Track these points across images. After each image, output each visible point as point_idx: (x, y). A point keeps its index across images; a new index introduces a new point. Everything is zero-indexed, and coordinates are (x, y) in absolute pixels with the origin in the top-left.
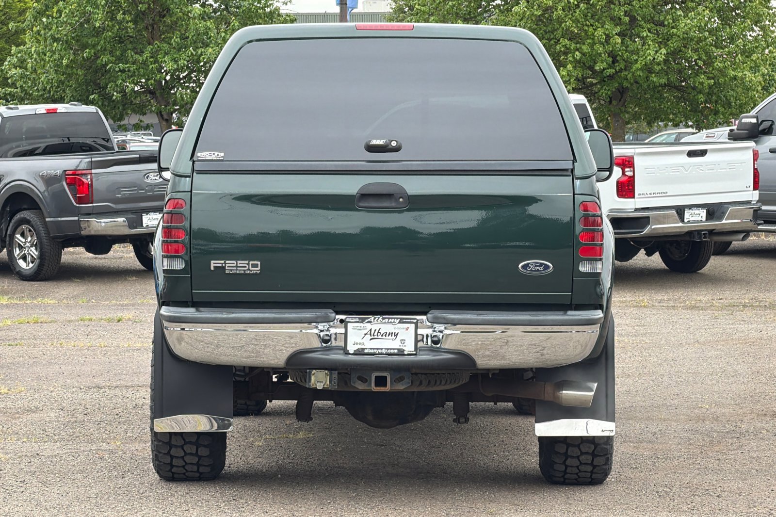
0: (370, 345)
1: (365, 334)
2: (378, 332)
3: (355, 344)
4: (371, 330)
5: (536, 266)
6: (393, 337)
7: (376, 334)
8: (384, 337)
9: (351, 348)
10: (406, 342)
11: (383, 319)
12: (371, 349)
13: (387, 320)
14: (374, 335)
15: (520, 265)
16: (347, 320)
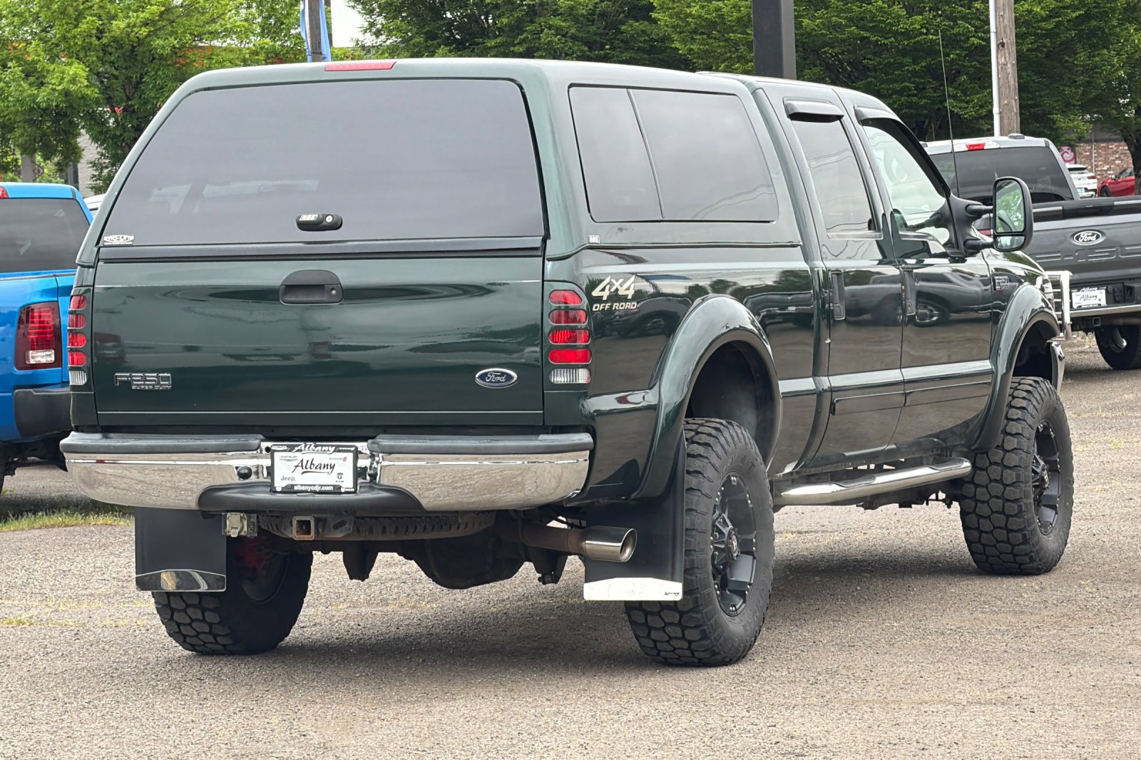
0: (302, 480)
1: (296, 466)
2: (312, 464)
3: (284, 479)
4: (302, 461)
5: (496, 376)
6: (329, 470)
7: (308, 466)
8: (318, 470)
9: (279, 485)
10: (343, 476)
11: (316, 446)
12: (302, 485)
13: (319, 448)
14: (307, 467)
15: (477, 376)
16: (273, 448)
